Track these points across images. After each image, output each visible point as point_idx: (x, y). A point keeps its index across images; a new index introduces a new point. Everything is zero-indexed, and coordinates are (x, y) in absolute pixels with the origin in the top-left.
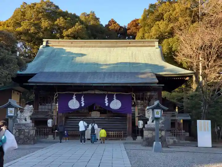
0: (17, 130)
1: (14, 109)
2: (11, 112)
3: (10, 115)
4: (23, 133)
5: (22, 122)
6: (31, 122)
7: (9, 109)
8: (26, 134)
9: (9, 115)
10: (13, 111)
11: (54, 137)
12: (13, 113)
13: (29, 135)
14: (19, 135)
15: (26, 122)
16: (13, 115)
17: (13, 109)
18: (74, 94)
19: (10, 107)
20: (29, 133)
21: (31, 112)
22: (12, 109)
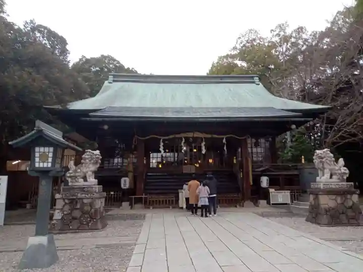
0: (67, 201)
1: (51, 149)
2: (44, 158)
3: (41, 165)
4: (78, 206)
5: (77, 184)
6: (97, 183)
7: (37, 149)
8: (87, 208)
9: (37, 165)
10: (51, 155)
11: (131, 205)
12: (50, 160)
13: (93, 210)
14: (72, 210)
15: (86, 183)
16: (50, 165)
17: (49, 151)
18: (160, 139)
19: (40, 145)
20: (91, 205)
21: (97, 163)
22: (47, 149)
